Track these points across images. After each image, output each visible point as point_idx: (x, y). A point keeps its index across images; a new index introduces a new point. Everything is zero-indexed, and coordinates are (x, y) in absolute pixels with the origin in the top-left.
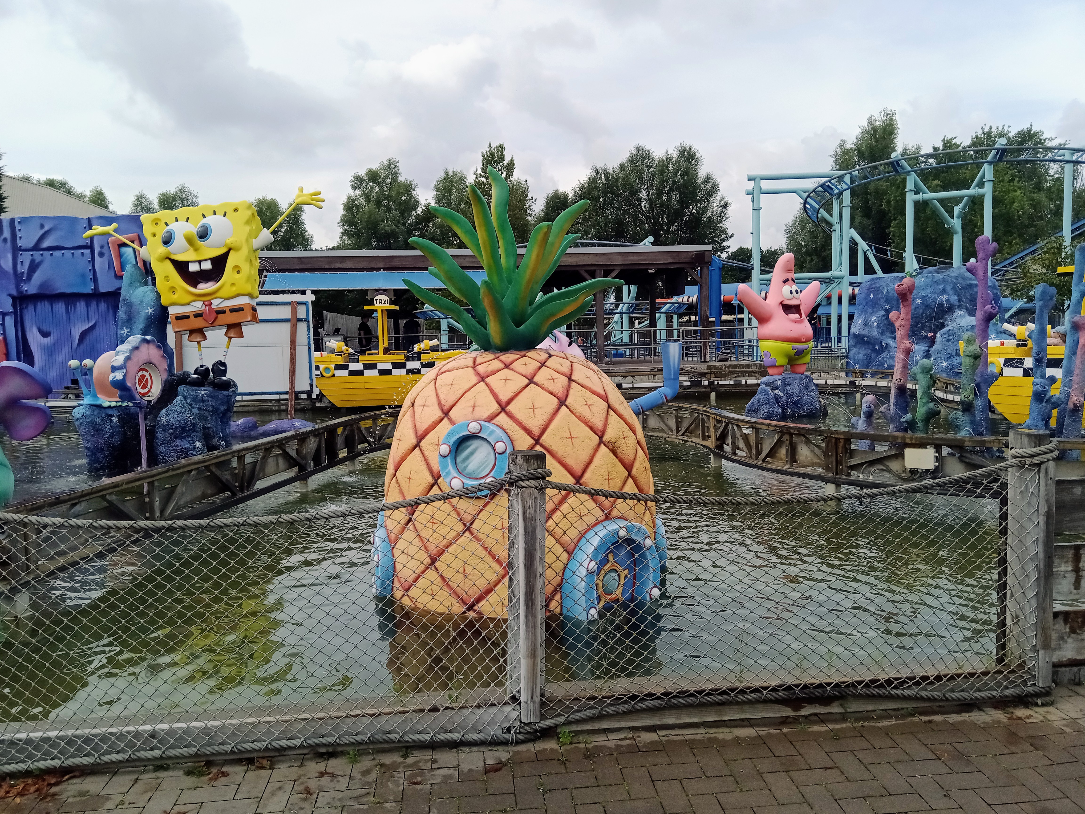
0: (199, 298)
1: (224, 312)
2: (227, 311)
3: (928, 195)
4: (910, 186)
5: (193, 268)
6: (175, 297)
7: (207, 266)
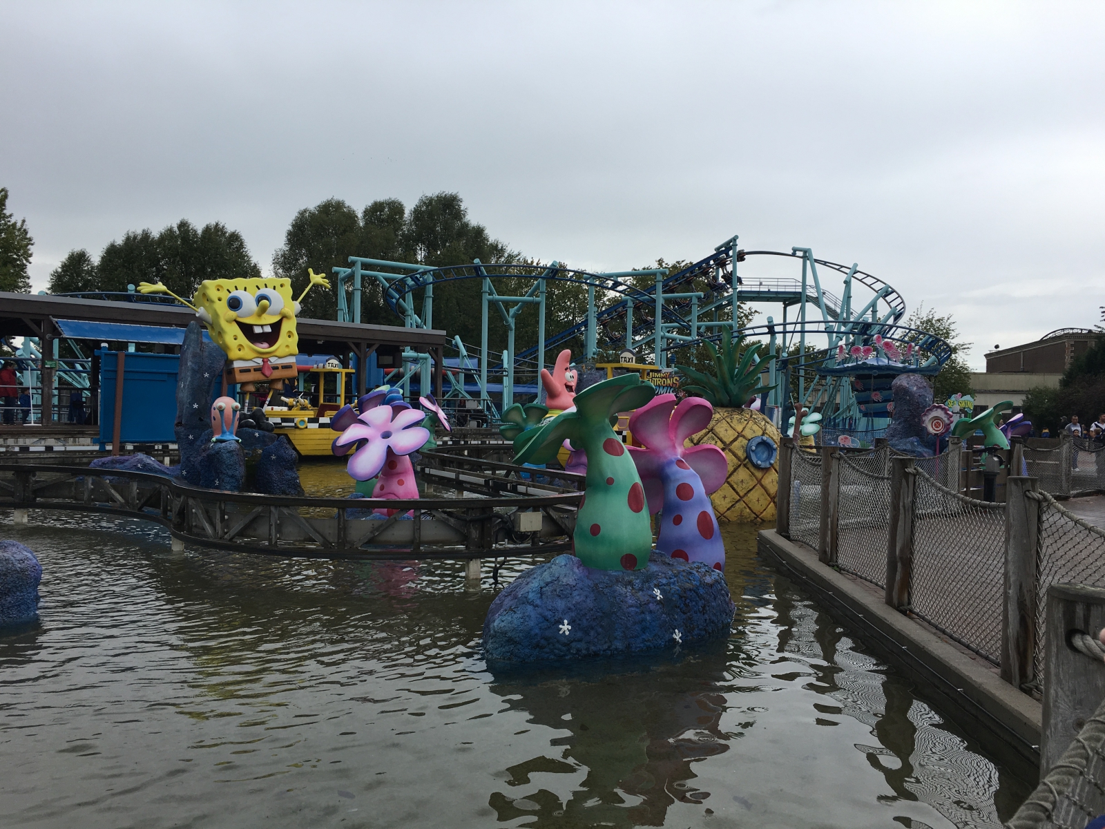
0: (261, 356)
1: (277, 368)
2: (280, 368)
3: (496, 297)
4: (486, 288)
5: (258, 330)
6: (241, 354)
7: (268, 329)
